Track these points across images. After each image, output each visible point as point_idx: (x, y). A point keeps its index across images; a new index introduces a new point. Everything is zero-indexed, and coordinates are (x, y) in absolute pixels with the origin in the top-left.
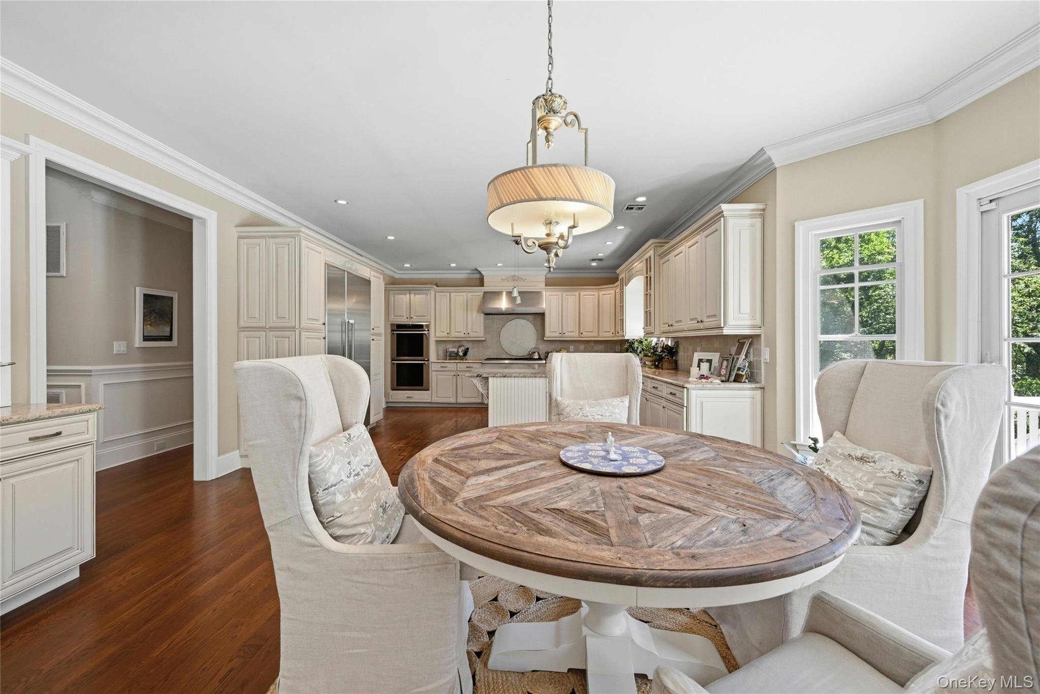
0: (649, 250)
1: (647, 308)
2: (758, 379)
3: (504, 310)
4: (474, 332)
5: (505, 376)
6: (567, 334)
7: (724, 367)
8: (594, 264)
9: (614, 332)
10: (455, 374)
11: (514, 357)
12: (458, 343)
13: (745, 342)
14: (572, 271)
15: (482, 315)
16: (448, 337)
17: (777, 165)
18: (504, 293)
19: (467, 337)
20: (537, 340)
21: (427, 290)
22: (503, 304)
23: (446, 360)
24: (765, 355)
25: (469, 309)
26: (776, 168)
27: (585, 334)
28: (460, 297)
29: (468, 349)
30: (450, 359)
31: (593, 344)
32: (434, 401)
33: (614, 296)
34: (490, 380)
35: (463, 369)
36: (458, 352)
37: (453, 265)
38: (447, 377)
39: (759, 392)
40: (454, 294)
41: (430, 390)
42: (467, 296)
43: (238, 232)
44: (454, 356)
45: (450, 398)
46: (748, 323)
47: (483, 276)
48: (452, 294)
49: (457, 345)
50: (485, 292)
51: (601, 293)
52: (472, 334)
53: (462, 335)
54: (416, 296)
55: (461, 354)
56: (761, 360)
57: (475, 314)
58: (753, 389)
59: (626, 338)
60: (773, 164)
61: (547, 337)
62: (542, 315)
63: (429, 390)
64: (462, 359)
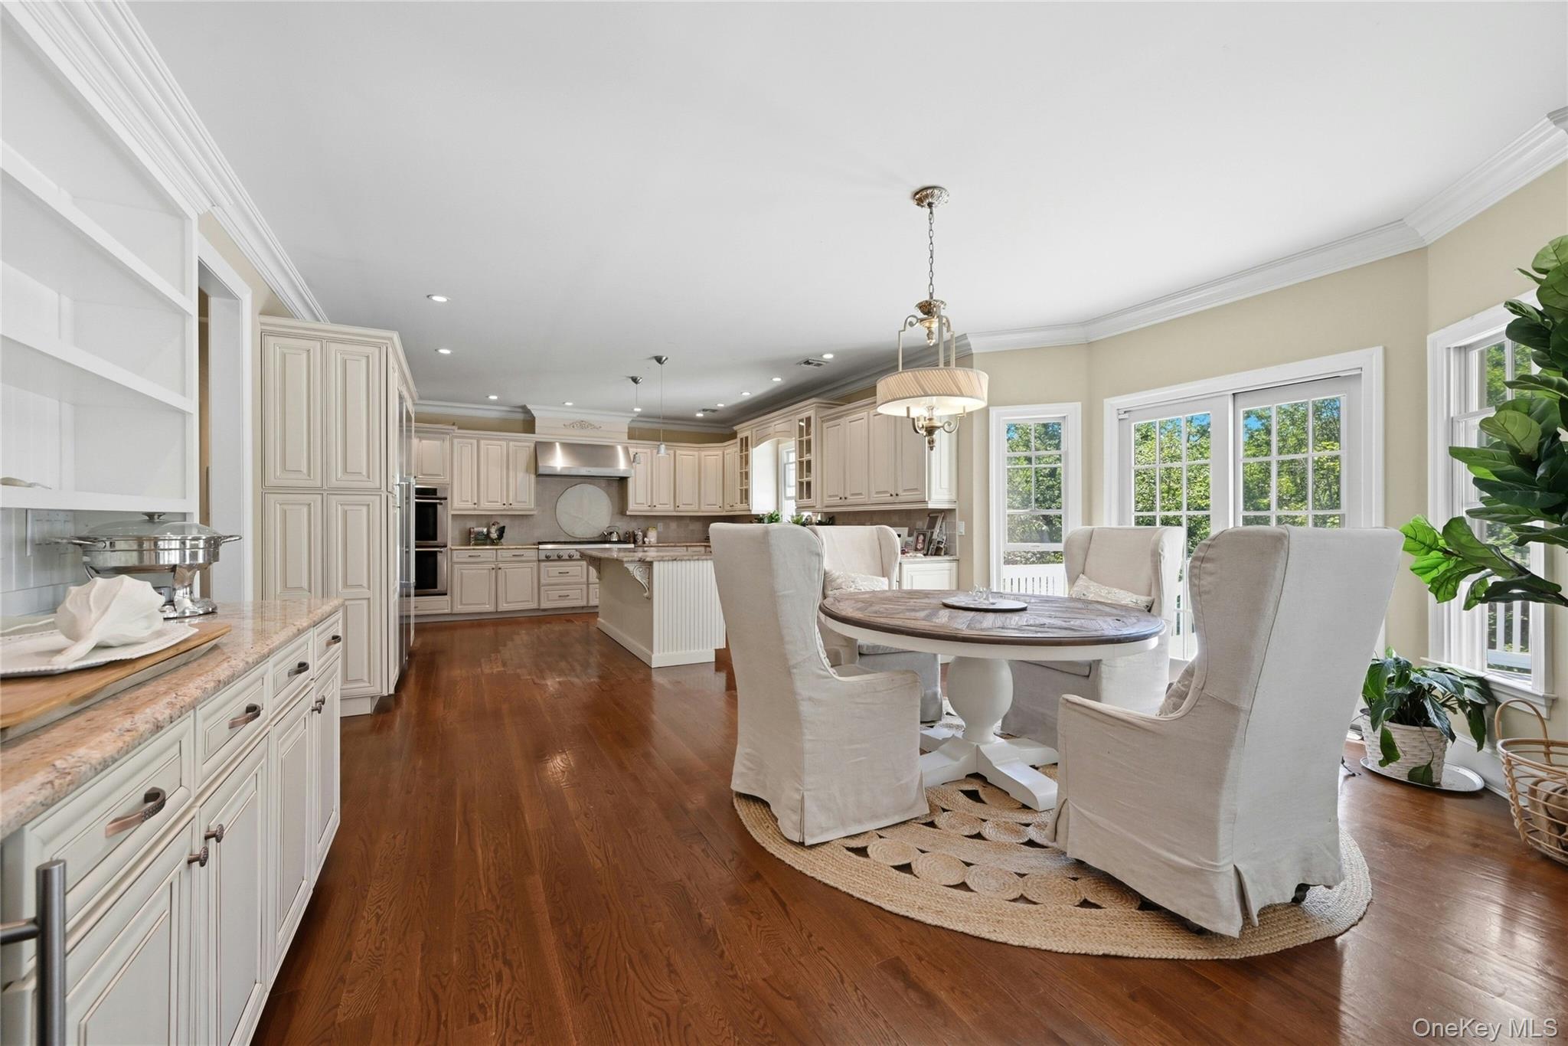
0: (809, 409)
1: (801, 476)
2: (952, 552)
3: (559, 469)
4: (519, 502)
5: (675, 560)
6: (659, 507)
7: (920, 541)
8: (700, 415)
9: (721, 505)
10: (494, 566)
11: (578, 540)
12: (488, 519)
13: (937, 517)
14: (673, 422)
15: (533, 477)
16: (475, 509)
17: (974, 351)
18: (557, 444)
19: (508, 510)
20: (613, 515)
21: (443, 433)
22: (559, 461)
23: (469, 545)
24: (961, 528)
25: (511, 467)
26: (972, 354)
27: (682, 508)
28: (495, 447)
29: (504, 527)
30: (476, 545)
31: (688, 521)
32: (456, 610)
33: (721, 459)
34: (656, 565)
35: (508, 559)
36: (489, 532)
37: (493, 398)
38: (479, 571)
39: (954, 564)
40: (485, 441)
41: (449, 592)
42: (508, 446)
43: (262, 324)
44: (485, 539)
45: (485, 604)
46: (946, 497)
47: (534, 418)
48: (482, 442)
49: (484, 522)
50: (536, 442)
51: (703, 453)
52: (515, 505)
53: (499, 506)
54: (424, 441)
55: (494, 535)
56: (955, 534)
57: (521, 475)
58: (950, 561)
59: (753, 513)
60: (971, 349)
61: (632, 511)
62: (623, 480)
63: (446, 594)
64: (497, 545)
